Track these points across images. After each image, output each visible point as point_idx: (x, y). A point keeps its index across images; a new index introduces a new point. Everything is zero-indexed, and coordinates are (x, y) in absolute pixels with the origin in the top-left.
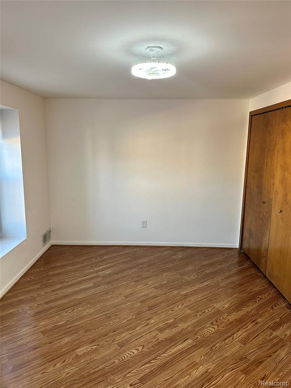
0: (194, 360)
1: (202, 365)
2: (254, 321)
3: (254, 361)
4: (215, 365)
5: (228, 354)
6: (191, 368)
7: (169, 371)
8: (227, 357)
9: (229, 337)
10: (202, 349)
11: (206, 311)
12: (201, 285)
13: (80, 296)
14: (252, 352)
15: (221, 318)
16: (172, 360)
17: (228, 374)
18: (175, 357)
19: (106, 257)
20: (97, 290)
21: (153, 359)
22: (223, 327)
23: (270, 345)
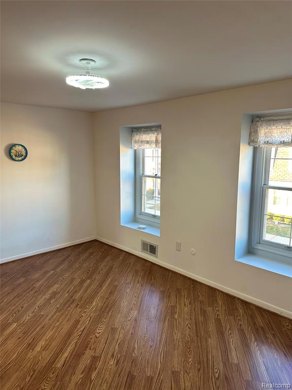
1: (39, 352)
4: (27, 358)
7: (63, 334)
8: (16, 372)
16: (66, 341)
17: (14, 357)
21: (81, 334)
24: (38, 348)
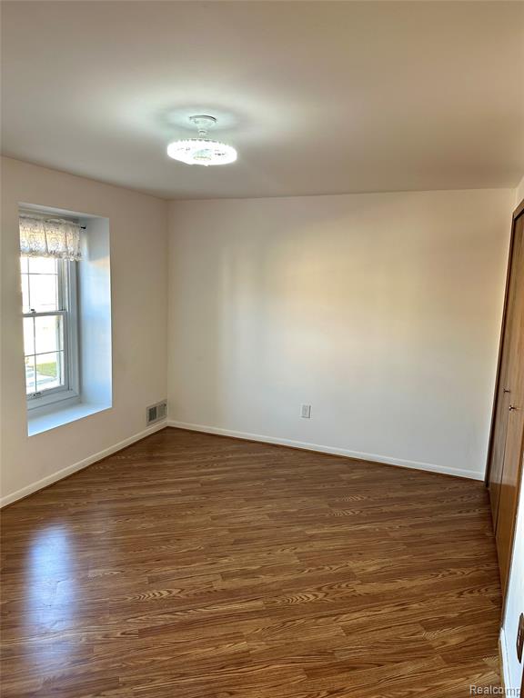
0: (241, 630)
1: (247, 640)
2: (403, 604)
3: (343, 663)
4: (268, 647)
5: (306, 639)
6: (226, 639)
7: (191, 633)
8: (300, 642)
9: (331, 616)
10: (268, 619)
11: (327, 568)
12: (353, 528)
13: (149, 504)
14: (351, 649)
15: (344, 585)
16: (207, 620)
17: (278, 666)
18: (216, 618)
19: (230, 456)
20: (180, 500)
21: (181, 611)
22: (334, 599)
23: (397, 648)
24: (243, 646)
